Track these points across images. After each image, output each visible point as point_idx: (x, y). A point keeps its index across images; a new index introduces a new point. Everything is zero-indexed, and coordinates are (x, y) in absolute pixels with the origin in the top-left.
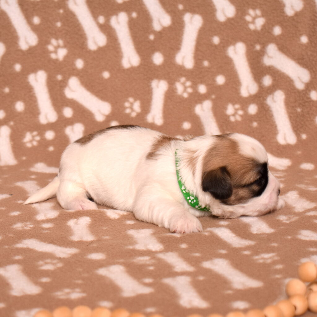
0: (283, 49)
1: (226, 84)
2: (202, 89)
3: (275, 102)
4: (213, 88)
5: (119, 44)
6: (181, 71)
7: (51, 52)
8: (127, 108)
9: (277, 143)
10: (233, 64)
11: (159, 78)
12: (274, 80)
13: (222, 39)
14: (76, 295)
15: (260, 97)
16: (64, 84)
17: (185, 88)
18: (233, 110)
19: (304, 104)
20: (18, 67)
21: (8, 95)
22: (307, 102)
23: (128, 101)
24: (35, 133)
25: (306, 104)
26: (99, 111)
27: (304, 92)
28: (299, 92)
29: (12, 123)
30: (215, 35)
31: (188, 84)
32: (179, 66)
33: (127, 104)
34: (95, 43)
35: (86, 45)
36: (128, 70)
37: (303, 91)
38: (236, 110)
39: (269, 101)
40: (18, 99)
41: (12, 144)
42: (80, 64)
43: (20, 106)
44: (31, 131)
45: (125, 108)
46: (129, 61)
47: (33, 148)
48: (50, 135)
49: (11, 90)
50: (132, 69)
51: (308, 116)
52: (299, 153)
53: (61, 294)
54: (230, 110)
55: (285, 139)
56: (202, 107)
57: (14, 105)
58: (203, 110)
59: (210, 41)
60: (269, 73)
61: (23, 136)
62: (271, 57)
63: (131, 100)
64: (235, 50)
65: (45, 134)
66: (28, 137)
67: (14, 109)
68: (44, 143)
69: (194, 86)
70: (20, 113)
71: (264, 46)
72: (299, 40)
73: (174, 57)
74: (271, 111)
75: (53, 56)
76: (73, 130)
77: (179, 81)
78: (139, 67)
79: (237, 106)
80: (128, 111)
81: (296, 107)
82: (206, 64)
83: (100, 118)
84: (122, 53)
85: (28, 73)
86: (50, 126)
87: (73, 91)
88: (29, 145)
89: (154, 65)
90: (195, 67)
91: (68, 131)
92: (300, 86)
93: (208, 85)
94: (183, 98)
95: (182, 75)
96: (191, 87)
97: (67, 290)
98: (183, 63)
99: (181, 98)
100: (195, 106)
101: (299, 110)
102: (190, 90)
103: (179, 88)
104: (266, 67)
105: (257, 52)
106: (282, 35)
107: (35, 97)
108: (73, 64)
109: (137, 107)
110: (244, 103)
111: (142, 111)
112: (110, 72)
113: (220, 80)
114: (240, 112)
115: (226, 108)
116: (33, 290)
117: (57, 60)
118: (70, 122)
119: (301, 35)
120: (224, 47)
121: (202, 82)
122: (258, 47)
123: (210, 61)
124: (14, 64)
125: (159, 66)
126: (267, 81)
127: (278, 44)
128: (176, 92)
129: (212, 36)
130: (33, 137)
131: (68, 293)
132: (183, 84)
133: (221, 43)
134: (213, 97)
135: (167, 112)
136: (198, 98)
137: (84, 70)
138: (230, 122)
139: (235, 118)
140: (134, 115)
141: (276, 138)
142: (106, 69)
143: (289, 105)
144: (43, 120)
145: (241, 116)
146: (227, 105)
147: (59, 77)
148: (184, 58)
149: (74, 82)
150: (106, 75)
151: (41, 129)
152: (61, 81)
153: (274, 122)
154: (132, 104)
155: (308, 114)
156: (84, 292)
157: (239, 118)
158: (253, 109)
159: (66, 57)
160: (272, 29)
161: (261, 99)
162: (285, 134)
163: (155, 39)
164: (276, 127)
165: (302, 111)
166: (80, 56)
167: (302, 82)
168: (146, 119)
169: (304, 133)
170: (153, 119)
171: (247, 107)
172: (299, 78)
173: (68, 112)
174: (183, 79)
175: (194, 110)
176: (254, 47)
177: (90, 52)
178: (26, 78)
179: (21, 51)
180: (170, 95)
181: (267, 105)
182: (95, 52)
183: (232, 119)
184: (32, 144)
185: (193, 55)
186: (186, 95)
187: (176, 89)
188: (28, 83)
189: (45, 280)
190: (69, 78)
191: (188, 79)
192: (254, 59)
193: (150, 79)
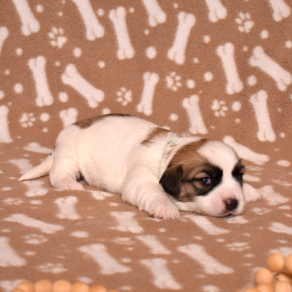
0: (269, 52)
1: (214, 81)
2: (191, 84)
3: (258, 101)
4: (201, 84)
5: (116, 36)
6: (172, 66)
7: (52, 40)
8: (119, 97)
9: (257, 139)
10: (221, 63)
11: (151, 71)
12: (258, 80)
13: (212, 39)
14: (58, 269)
15: (244, 95)
16: (61, 70)
17: (175, 82)
18: (218, 105)
19: (284, 105)
20: (19, 52)
21: (8, 76)
22: (288, 103)
23: (121, 90)
24: (31, 114)
25: (287, 105)
26: (93, 98)
27: (286, 94)
28: (280, 93)
29: (10, 104)
30: (206, 34)
31: (178, 78)
32: (171, 61)
33: (119, 94)
34: (94, 34)
35: (85, 35)
36: (123, 61)
37: (284, 92)
38: (221, 106)
39: (252, 100)
40: (17, 81)
41: (8, 123)
42: (77, 52)
43: (18, 88)
44: (28, 112)
45: (117, 97)
46: (124, 53)
47: (29, 128)
48: (45, 117)
49: (11, 72)
50: (127, 61)
51: (287, 116)
52: (277, 150)
53: (43, 268)
54: (215, 105)
55: (265, 136)
56: (189, 101)
57: (13, 87)
58: (190, 103)
59: (201, 39)
60: (254, 74)
61: (19, 116)
62: (257, 59)
63: (123, 89)
64: (224, 49)
65: (40, 116)
66: (24, 118)
67: (13, 90)
68: (39, 125)
69: (184, 80)
70: (18, 95)
71: (251, 48)
72: (285, 45)
73: (167, 52)
74: (254, 109)
75: (53, 43)
76: (67, 114)
77: (170, 75)
78: (132, 59)
79: (222, 102)
80: (120, 100)
81: (277, 107)
82: (196, 60)
83: (93, 104)
84: (118, 45)
85: (29, 58)
86: (46, 109)
87: (69, 77)
88: (25, 125)
89: (147, 58)
90: (185, 63)
91: (62, 114)
92: (282, 88)
93: (196, 81)
94: (172, 91)
95: (172, 70)
96: (180, 81)
97: (50, 265)
98: (174, 58)
99: (170, 91)
100: (182, 100)
101: (280, 110)
102: (179, 84)
103: (169, 82)
104: (251, 67)
105: (244, 53)
106: (269, 38)
107: (34, 81)
108: (71, 52)
109: (128, 96)
110: (229, 99)
111: (133, 100)
112: (106, 62)
113: (208, 77)
114: (225, 108)
115: (211, 104)
116: (18, 262)
117: (56, 47)
118: (65, 106)
119: (286, 40)
120: (213, 46)
121: (191, 78)
122: (245, 49)
123: (199, 59)
124: (15, 48)
125: (152, 60)
126: (252, 81)
127: (264, 47)
128: (166, 86)
129: (204, 35)
130: (29, 118)
131: (50, 268)
132: (173, 78)
133: (211, 42)
134: (201, 92)
135: (156, 103)
136: (186, 92)
137: (81, 58)
138: (215, 117)
139: (220, 114)
140: (125, 103)
141: (256, 135)
142: (102, 59)
143: (271, 104)
144: (39, 103)
145: (225, 112)
146: (213, 100)
147: (58, 64)
148: (175, 53)
149: (71, 69)
150: (102, 64)
151: (37, 111)
152: (59, 68)
153: (256, 120)
154: (124, 93)
155: (288, 114)
156: (65, 267)
157: (223, 114)
158: (236, 106)
159: (65, 45)
160: (260, 33)
161: (245, 97)
162: (265, 132)
163: (150, 34)
164: (257, 124)
165: (283, 111)
166: (78, 46)
167: (285, 84)
168: (136, 109)
169: (283, 132)
170: (143, 109)
171: (232, 104)
172: (282, 80)
173: (63, 97)
174: (173, 74)
175: (181, 103)
176: (242, 48)
177: (88, 42)
178: (27, 62)
179: (23, 36)
180: (160, 88)
181: (250, 103)
182: (92, 42)
183: (217, 114)
184: (28, 124)
185: (184, 52)
186: (175, 89)
187: (166, 82)
188: (28, 67)
189: (29, 253)
190: (67, 65)
191: (178, 74)
192: (241, 59)
193: (143, 71)
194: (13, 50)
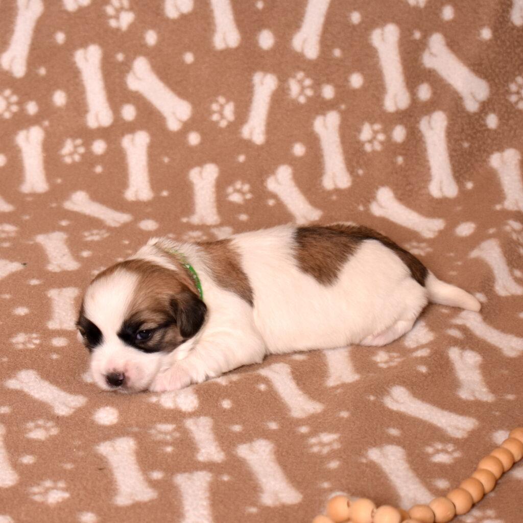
0: (453, 45)
1: (364, 88)
2: (328, 92)
3: (432, 128)
4: (344, 93)
5: (212, 11)
6: (298, 62)
7: (111, 17)
8: (214, 112)
9: (429, 195)
10: (378, 57)
11: (265, 70)
12: (434, 93)
13: (364, 17)
15: (411, 116)
16: (126, 67)
17: (303, 89)
18: (371, 132)
19: (474, 136)
20: (60, 37)
21: (44, 79)
22: (479, 132)
23: (217, 101)
24: (79, 141)
25: (478, 135)
26: (174, 113)
27: (477, 117)
28: (469, 116)
29: (46, 123)
30: (355, 9)
31: (308, 82)
32: (297, 53)
33: (215, 107)
34: (176, 7)
35: (163, 10)
36: (222, 52)
37: (475, 114)
38: (376, 133)
39: (423, 125)
40: (57, 86)
41: (44, 157)
42: (151, 38)
43: (59, 98)
44: (74, 137)
45: (211, 113)
46: (224, 39)
47: (74, 165)
48: (99, 147)
49: (48, 71)
50: (227, 52)
51: (478, 153)
52: (459, 208)
54: (366, 133)
55: (441, 189)
56: (324, 121)
57: (51, 96)
58: (325, 126)
59: (347, 17)
60: (428, 81)
61: (60, 144)
62: (435, 55)
63: (222, 100)
64: (382, 34)
65: (92, 144)
66: (68, 147)
67: (51, 101)
68: (89, 159)
69: (317, 86)
70: (59, 109)
71: (426, 35)
72: (479, 35)
73: (291, 39)
74: (424, 142)
75: (113, 23)
76: (133, 140)
77: (294, 77)
78: (237, 49)
79: (377, 127)
80: (215, 117)
81: (462, 140)
82: (337, 53)
83: (174, 126)
84: (215, 25)
85: (75, 48)
86: (103, 133)
87: (139, 79)
88: (68, 160)
89: (260, 49)
90: (320, 57)
91: (126, 142)
92: (472, 106)
93: (337, 87)
94: (299, 103)
95: (299, 68)
96: (311, 87)
98: (303, 50)
99: (295, 103)
100: (314, 118)
101: (466, 145)
102: (309, 93)
103: (294, 88)
104: (425, 69)
105: (415, 41)
106: (454, 21)
107: (83, 87)
108: (142, 38)
109: (229, 111)
110: (389, 121)
111: (236, 119)
112: (195, 54)
113: (356, 81)
114: (381, 137)
115: (359, 131)
117: (118, 29)
119: (482, 26)
120: (366, 29)
121: (328, 82)
122: (417, 35)
123: (343, 49)
124: (54, 33)
125: (267, 52)
126: (424, 92)
127: (446, 36)
128: (288, 94)
129: (351, 12)
130: (76, 147)
132: (300, 82)
133: (362, 22)
134: (343, 107)
135: (272, 125)
136: (319, 106)
137: (158, 48)
138: (364, 153)
139: (373, 146)
140: (223, 124)
141: (427, 188)
142: (188, 49)
143: (452, 135)
144: (92, 122)
145: (382, 143)
146: (363, 124)
147: (120, 57)
148: (305, 41)
149: (141, 65)
150: (189, 58)
151: (88, 136)
152: (123, 63)
153: (428, 161)
154: (222, 107)
155: (479, 150)
157: (378, 147)
158: (399, 134)
159: (132, 26)
160: (441, 10)
161: (413, 119)
162: (441, 182)
163: (264, 8)
164: (429, 169)
165: (470, 147)
166: (153, 27)
167: (477, 101)
168: (240, 133)
169: (470, 180)
170: (251, 134)
171: (392, 129)
172: (472, 93)
173: (129, 112)
174: (300, 75)
175: (312, 125)
176: (412, 34)
177: (167, 20)
178: (72, 55)
179: (67, 12)
180: (279, 97)
181: (420, 131)
182: (174, 21)
183: (368, 148)
184: (73, 159)
185: (318, 38)
186: (302, 100)
187: (289, 89)
188: (74, 63)
190: (134, 58)
191: (308, 75)
192: (409, 53)
193: (251, 70)
194: (51, 35)
